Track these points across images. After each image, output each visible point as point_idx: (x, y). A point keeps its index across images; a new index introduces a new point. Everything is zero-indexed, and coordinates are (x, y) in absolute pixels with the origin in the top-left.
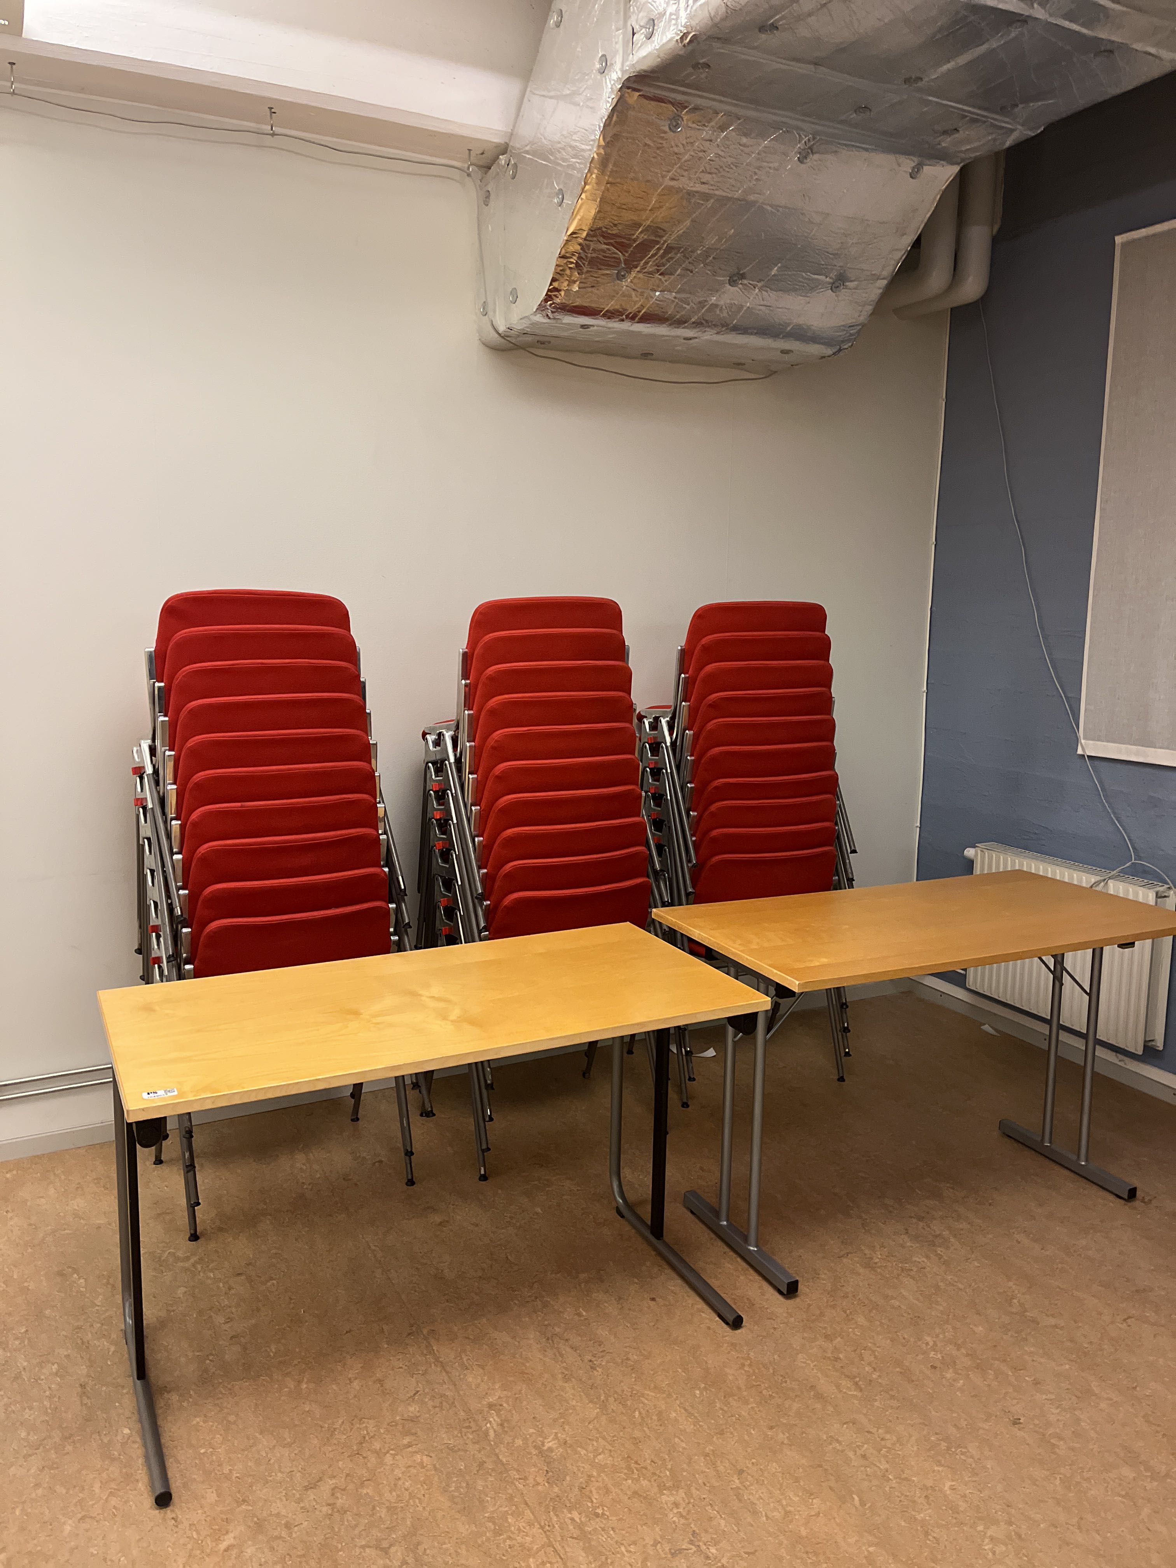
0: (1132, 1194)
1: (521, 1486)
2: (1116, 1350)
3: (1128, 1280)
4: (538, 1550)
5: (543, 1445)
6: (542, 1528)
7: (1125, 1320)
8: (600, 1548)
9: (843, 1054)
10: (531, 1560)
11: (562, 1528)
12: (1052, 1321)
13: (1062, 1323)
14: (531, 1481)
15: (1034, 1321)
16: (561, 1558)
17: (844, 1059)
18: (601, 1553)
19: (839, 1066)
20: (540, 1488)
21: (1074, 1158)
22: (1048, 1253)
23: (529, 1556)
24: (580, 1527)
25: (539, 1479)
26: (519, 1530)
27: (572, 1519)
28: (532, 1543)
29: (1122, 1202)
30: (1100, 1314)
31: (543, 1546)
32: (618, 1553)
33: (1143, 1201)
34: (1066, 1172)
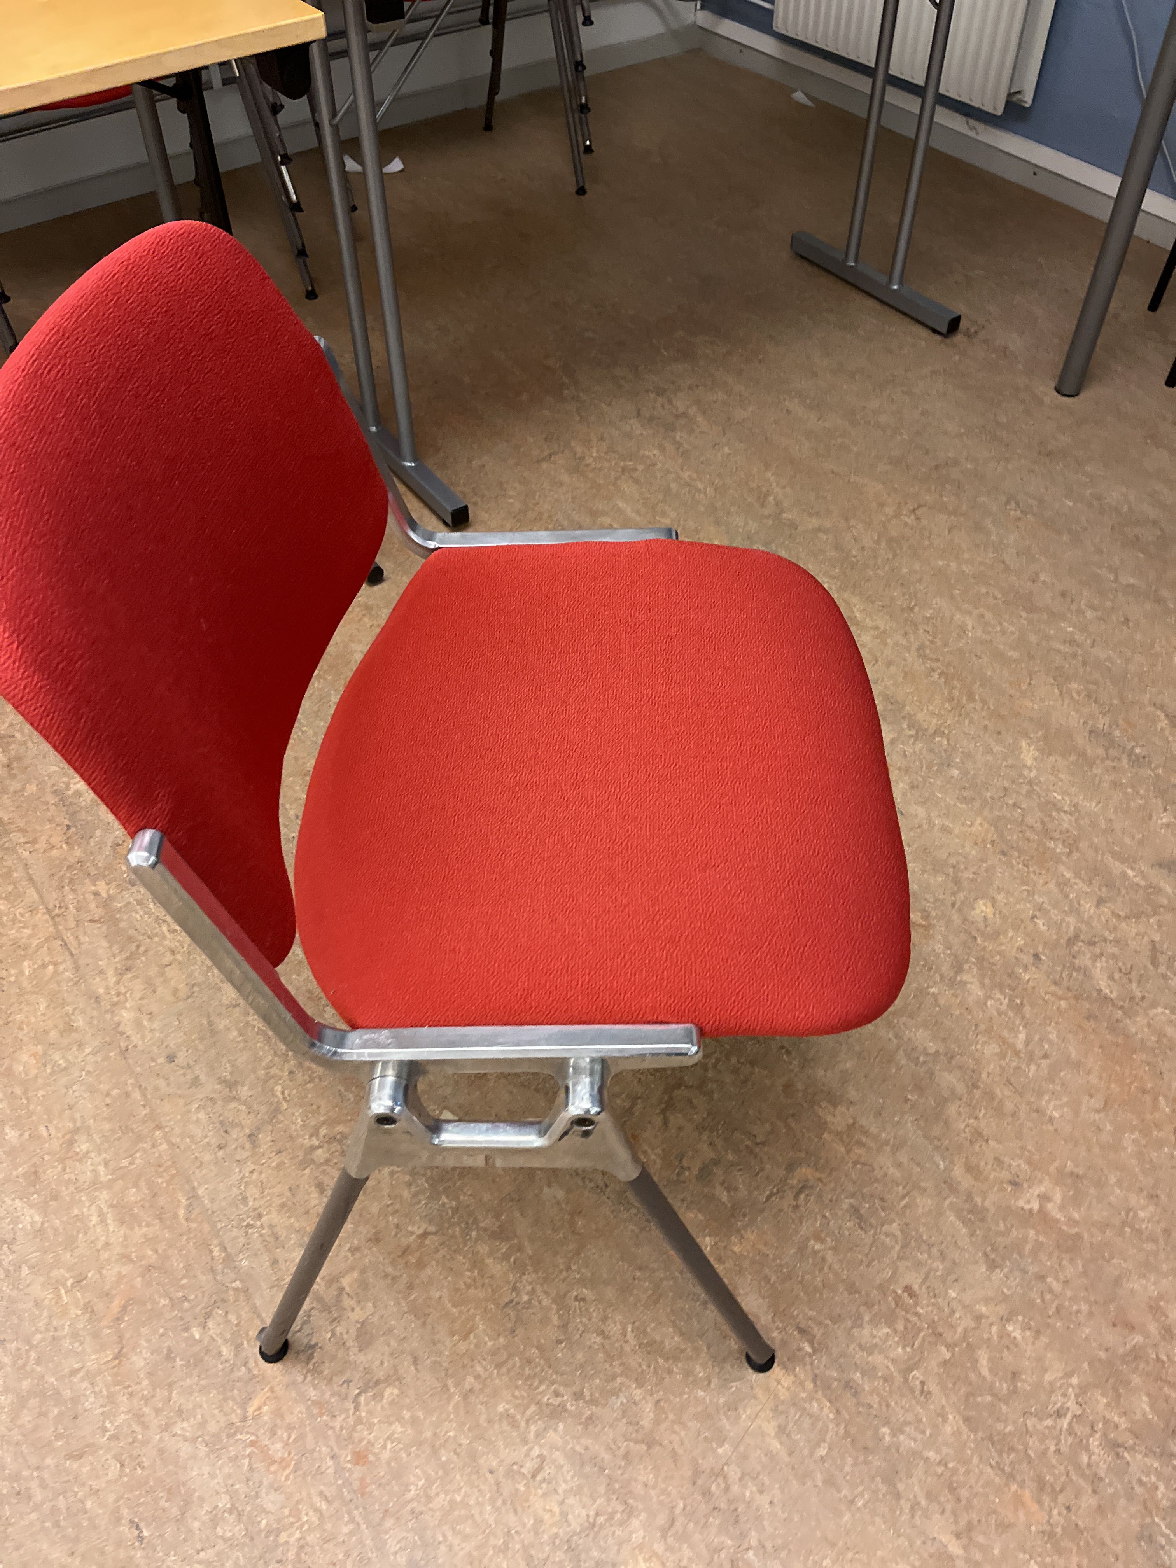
0: (954, 325)
1: (26, 854)
2: (895, 555)
3: (927, 452)
4: (39, 947)
5: (68, 788)
6: (49, 911)
7: (914, 510)
8: (131, 932)
9: (582, 149)
10: (26, 964)
11: (78, 909)
12: (815, 522)
13: (828, 524)
14: (42, 845)
15: (793, 525)
16: (72, 955)
17: (586, 158)
18: (130, 939)
19: (578, 169)
20: (55, 853)
21: (883, 279)
22: (827, 424)
23: (24, 958)
24: (106, 904)
25: (54, 840)
26: (14, 920)
27: (96, 894)
28: (30, 937)
29: (938, 337)
30: (882, 505)
31: (47, 940)
32: (156, 935)
33: (967, 334)
34: (871, 303)
